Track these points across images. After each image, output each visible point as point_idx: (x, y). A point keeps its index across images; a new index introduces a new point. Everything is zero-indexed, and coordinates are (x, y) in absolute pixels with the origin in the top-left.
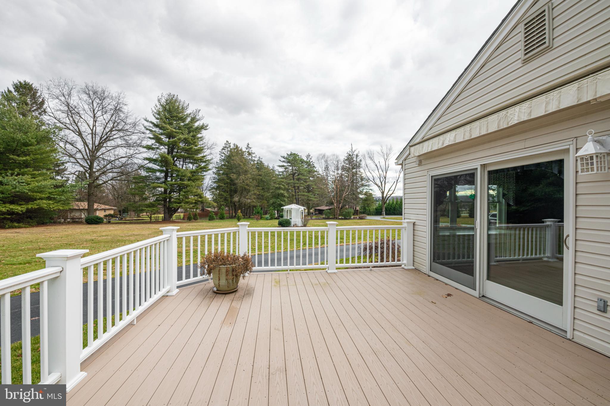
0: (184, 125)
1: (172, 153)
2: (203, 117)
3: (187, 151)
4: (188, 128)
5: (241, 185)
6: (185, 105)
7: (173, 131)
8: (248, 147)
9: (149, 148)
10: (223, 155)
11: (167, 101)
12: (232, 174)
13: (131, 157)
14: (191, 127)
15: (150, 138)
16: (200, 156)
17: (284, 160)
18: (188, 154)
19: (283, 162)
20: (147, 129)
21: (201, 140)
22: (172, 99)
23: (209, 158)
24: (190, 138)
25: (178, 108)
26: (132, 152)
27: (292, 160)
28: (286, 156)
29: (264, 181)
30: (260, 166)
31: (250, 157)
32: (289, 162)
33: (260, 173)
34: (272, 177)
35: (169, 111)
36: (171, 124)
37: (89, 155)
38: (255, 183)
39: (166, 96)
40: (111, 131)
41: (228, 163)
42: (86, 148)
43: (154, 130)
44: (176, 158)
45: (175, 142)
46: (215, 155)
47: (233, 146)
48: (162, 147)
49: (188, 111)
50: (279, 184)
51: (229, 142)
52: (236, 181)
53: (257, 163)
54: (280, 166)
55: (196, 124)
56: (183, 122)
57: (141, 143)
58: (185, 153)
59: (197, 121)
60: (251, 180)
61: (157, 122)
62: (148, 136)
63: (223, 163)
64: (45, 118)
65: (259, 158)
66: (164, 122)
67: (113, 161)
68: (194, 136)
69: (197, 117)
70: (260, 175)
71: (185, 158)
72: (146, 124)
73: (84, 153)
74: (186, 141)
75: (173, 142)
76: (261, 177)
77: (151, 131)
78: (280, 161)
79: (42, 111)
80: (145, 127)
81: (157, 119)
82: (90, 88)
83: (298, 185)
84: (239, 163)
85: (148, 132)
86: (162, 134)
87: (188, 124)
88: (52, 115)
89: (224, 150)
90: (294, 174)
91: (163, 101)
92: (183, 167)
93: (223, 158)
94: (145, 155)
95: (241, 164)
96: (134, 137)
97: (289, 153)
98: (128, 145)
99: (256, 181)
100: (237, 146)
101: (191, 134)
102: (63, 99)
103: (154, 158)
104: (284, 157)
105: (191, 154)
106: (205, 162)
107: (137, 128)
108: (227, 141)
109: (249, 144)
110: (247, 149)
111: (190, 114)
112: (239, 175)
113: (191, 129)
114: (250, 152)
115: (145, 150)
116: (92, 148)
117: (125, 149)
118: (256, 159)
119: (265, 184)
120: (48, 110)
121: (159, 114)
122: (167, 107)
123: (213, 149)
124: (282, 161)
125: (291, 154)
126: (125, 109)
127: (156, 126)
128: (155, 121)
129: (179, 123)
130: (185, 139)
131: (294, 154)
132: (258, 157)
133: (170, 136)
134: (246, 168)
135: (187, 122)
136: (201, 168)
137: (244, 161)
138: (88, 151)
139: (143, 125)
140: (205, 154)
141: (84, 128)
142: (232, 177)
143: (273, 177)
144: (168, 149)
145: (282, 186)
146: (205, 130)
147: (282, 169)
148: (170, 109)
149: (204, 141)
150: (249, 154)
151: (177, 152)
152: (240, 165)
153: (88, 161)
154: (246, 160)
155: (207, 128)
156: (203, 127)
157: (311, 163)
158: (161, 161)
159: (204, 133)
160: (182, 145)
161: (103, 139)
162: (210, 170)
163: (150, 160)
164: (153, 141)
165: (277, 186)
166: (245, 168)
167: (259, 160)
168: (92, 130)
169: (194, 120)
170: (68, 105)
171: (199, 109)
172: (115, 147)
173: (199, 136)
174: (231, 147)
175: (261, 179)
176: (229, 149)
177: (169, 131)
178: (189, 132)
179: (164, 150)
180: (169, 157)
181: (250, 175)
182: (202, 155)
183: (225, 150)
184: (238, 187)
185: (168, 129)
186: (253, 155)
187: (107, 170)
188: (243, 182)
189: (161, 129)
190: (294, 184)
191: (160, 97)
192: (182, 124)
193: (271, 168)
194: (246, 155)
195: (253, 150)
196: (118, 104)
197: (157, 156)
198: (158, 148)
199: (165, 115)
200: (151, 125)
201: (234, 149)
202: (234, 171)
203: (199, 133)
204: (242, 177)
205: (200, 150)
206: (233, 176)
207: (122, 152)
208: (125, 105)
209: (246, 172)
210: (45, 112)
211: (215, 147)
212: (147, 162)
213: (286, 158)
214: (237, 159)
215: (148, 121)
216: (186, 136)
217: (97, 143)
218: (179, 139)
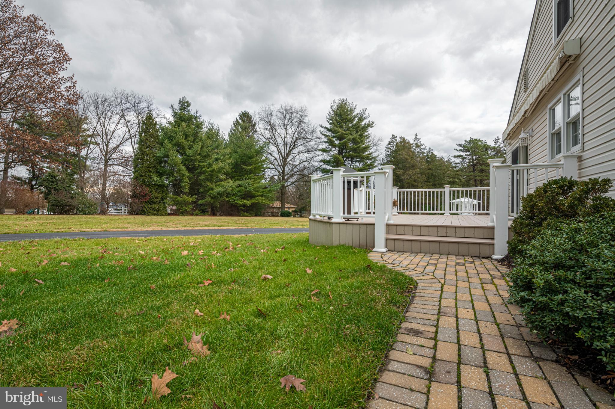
0: (352, 126)
1: (342, 154)
2: (369, 115)
3: (355, 150)
4: (356, 128)
5: (408, 181)
6: (353, 107)
7: (343, 133)
8: (416, 138)
9: (324, 151)
10: (389, 150)
11: (338, 106)
12: (398, 170)
13: (311, 160)
14: (359, 127)
15: (325, 142)
16: (366, 154)
17: (461, 148)
18: (355, 153)
19: (460, 151)
20: (323, 134)
21: (368, 138)
22: (342, 103)
23: (374, 155)
24: (358, 137)
25: (347, 110)
26: (311, 156)
27: (472, 148)
28: (463, 143)
29: (435, 176)
30: (431, 158)
31: (419, 150)
32: (466, 151)
33: (430, 166)
34: (446, 170)
35: (340, 115)
36: (341, 127)
37: (282, 161)
38: (424, 178)
39: (337, 102)
40: (297, 139)
41: (394, 158)
42: (280, 156)
43: (327, 134)
44: (345, 158)
45: (345, 143)
46: (381, 151)
47: (400, 139)
48: (333, 149)
49: (356, 112)
50: (453, 178)
51: (395, 136)
52: (403, 178)
53: (427, 155)
54: (455, 157)
55: (363, 123)
56: (351, 123)
57: (318, 147)
58: (352, 152)
59: (364, 120)
60: (419, 175)
61: (330, 127)
62: (323, 140)
63: (388, 159)
64: (256, 136)
65: (430, 149)
66: (336, 126)
67: (297, 165)
68: (361, 135)
69: (364, 116)
70: (430, 169)
71: (352, 157)
72: (322, 130)
73: (279, 161)
74: (354, 141)
75: (343, 143)
76: (431, 171)
77: (326, 136)
78: (456, 150)
79: (254, 132)
80: (321, 133)
81: (330, 124)
82: (283, 108)
83: (480, 178)
84: (406, 157)
85: (323, 137)
86: (333, 137)
87: (356, 125)
88: (260, 133)
89: (389, 145)
90: (474, 166)
91: (335, 107)
92: (351, 166)
93: (389, 153)
94: (321, 158)
95: (409, 158)
96: (312, 143)
97: (468, 139)
98: (308, 151)
99: (426, 176)
100: (404, 139)
101: (359, 133)
102: (267, 119)
103: (328, 159)
104: (460, 145)
105: (358, 153)
106: (371, 159)
107: (314, 135)
108: (393, 135)
109: (417, 135)
110: (415, 141)
111: (357, 115)
112: (406, 170)
113: (358, 129)
114: (419, 143)
115: (321, 153)
116: (284, 156)
117: (306, 154)
118: (425, 151)
119: (437, 179)
120: (258, 130)
121: (332, 120)
122: (338, 111)
123: (379, 146)
124: (458, 149)
125: (470, 141)
126: (306, 120)
127: (329, 130)
128: (328, 126)
129: (348, 125)
130: (354, 139)
131: (476, 140)
132: (428, 148)
133: (340, 138)
134: (414, 162)
135: (355, 123)
136: (368, 165)
137: (411, 154)
138: (281, 158)
139: (320, 131)
140: (371, 152)
141: (280, 141)
142: (398, 173)
143: (448, 170)
144: (339, 151)
145: (457, 180)
146: (371, 127)
147: (458, 160)
148: (340, 113)
149: (370, 138)
150: (418, 146)
151: (346, 152)
152: (407, 159)
153: (282, 167)
154: (413, 153)
155: (373, 125)
156: (370, 125)
157: (502, 149)
158: (334, 162)
159: (370, 130)
160: (350, 145)
161: (292, 147)
162: (376, 166)
163: (325, 162)
164: (327, 145)
165: (451, 180)
166: (412, 162)
167: (429, 152)
168: (284, 141)
169: (361, 119)
170: (270, 125)
171: (365, 108)
172: (299, 153)
173: (366, 134)
174: (397, 141)
175: (432, 174)
176: (395, 143)
177: (340, 133)
178: (357, 132)
179: (335, 151)
180: (340, 157)
181: (418, 170)
182: (368, 153)
183: (391, 144)
184: (405, 184)
185: (339, 132)
186: (422, 147)
187: (294, 173)
188: (410, 177)
189: (333, 132)
190: (475, 176)
191: (332, 104)
192: (351, 125)
193: (446, 160)
194: (414, 147)
195: (422, 141)
196: (301, 116)
197: (329, 158)
198: (330, 150)
199: (336, 120)
200: (325, 130)
201: (401, 142)
202: (400, 166)
203: (366, 131)
204: (409, 172)
205: (367, 148)
206: (399, 171)
207: (303, 156)
208: (307, 116)
209: (413, 166)
210: (256, 131)
211: (381, 142)
212: (322, 164)
213: (464, 146)
214: (403, 154)
215: (322, 127)
216: (354, 136)
217: (288, 151)
218: (348, 140)
